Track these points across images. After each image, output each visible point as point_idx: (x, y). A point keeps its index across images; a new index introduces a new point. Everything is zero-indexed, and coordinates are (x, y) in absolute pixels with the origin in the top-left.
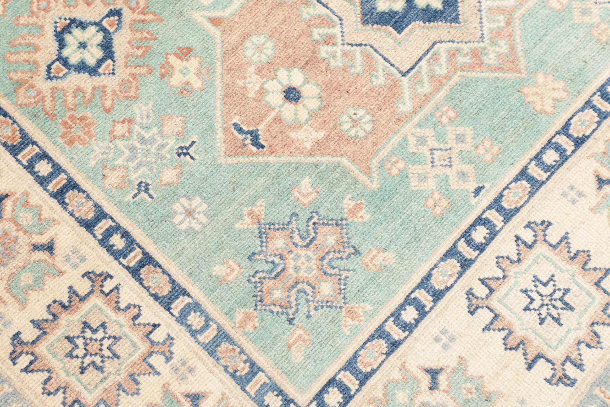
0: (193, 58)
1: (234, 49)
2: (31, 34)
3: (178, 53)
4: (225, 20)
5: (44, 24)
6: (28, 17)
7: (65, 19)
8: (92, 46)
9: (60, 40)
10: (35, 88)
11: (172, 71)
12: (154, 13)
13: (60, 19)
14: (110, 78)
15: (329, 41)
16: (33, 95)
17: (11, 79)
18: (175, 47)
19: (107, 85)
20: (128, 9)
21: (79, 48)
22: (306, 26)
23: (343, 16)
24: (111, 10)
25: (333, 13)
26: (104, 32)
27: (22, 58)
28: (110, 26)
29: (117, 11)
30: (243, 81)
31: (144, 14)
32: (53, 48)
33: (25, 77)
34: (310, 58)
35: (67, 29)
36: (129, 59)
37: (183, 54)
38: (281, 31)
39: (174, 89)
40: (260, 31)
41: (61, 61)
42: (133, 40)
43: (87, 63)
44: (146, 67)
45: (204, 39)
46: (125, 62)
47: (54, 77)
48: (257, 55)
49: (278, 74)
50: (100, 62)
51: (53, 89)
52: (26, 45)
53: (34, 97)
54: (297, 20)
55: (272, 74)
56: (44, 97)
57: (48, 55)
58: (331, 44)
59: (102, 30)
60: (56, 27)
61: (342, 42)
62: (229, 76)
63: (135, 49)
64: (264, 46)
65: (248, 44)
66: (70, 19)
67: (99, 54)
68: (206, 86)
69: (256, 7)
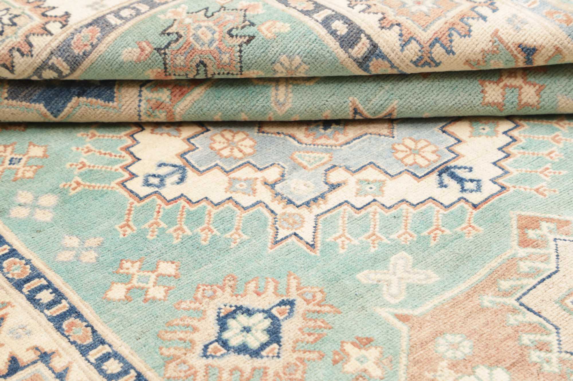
0: (373, 348)
1: (423, 344)
2: (191, 317)
3: (356, 343)
4: (415, 318)
5: (207, 309)
6: (190, 303)
7: (231, 306)
8: (257, 331)
9: (222, 324)
10: (187, 364)
11: (347, 359)
12: (332, 306)
13: (225, 306)
14: (273, 361)
15: (541, 347)
16: (184, 369)
17: (162, 354)
18: (353, 336)
19: (269, 366)
20: (303, 300)
21: (242, 331)
22: (513, 331)
23: (560, 325)
24: (283, 300)
25: (548, 321)
26: (272, 319)
27: (178, 337)
28: (280, 314)
29: (289, 302)
30: (432, 374)
31: (320, 306)
32: (213, 331)
33: (178, 353)
34: (517, 361)
35: (232, 315)
36: (298, 344)
37: (361, 344)
38: (482, 333)
39: (348, 375)
40: (456, 331)
41: (221, 342)
42: (305, 327)
43: (249, 345)
44: (316, 353)
45: (388, 331)
46: (292, 347)
47: (211, 355)
48: (451, 351)
49: (476, 371)
50: (263, 346)
51: (207, 366)
52: (184, 326)
53: (185, 372)
54: (501, 325)
55: (469, 370)
56: (196, 372)
57: (206, 336)
58: (544, 350)
59: (270, 317)
60: (219, 313)
61: (558, 350)
62: (416, 368)
63: (306, 336)
64: (461, 345)
65: (441, 340)
66: (236, 306)
67: (265, 338)
68: (386, 375)
69: (452, 310)
